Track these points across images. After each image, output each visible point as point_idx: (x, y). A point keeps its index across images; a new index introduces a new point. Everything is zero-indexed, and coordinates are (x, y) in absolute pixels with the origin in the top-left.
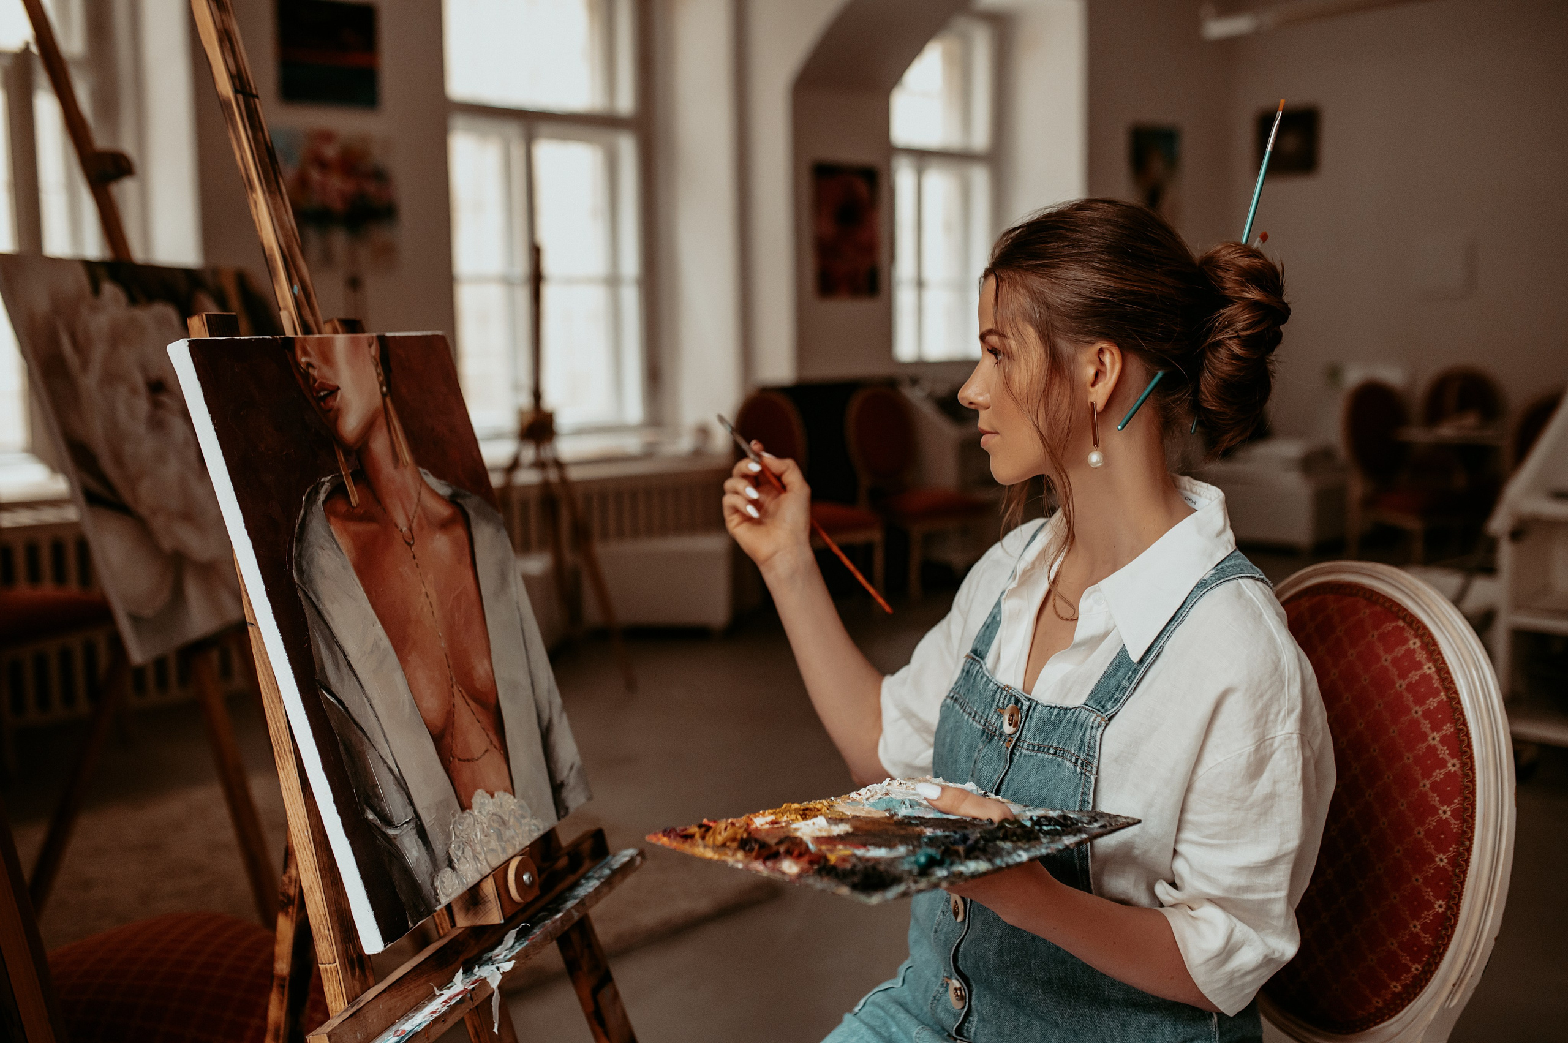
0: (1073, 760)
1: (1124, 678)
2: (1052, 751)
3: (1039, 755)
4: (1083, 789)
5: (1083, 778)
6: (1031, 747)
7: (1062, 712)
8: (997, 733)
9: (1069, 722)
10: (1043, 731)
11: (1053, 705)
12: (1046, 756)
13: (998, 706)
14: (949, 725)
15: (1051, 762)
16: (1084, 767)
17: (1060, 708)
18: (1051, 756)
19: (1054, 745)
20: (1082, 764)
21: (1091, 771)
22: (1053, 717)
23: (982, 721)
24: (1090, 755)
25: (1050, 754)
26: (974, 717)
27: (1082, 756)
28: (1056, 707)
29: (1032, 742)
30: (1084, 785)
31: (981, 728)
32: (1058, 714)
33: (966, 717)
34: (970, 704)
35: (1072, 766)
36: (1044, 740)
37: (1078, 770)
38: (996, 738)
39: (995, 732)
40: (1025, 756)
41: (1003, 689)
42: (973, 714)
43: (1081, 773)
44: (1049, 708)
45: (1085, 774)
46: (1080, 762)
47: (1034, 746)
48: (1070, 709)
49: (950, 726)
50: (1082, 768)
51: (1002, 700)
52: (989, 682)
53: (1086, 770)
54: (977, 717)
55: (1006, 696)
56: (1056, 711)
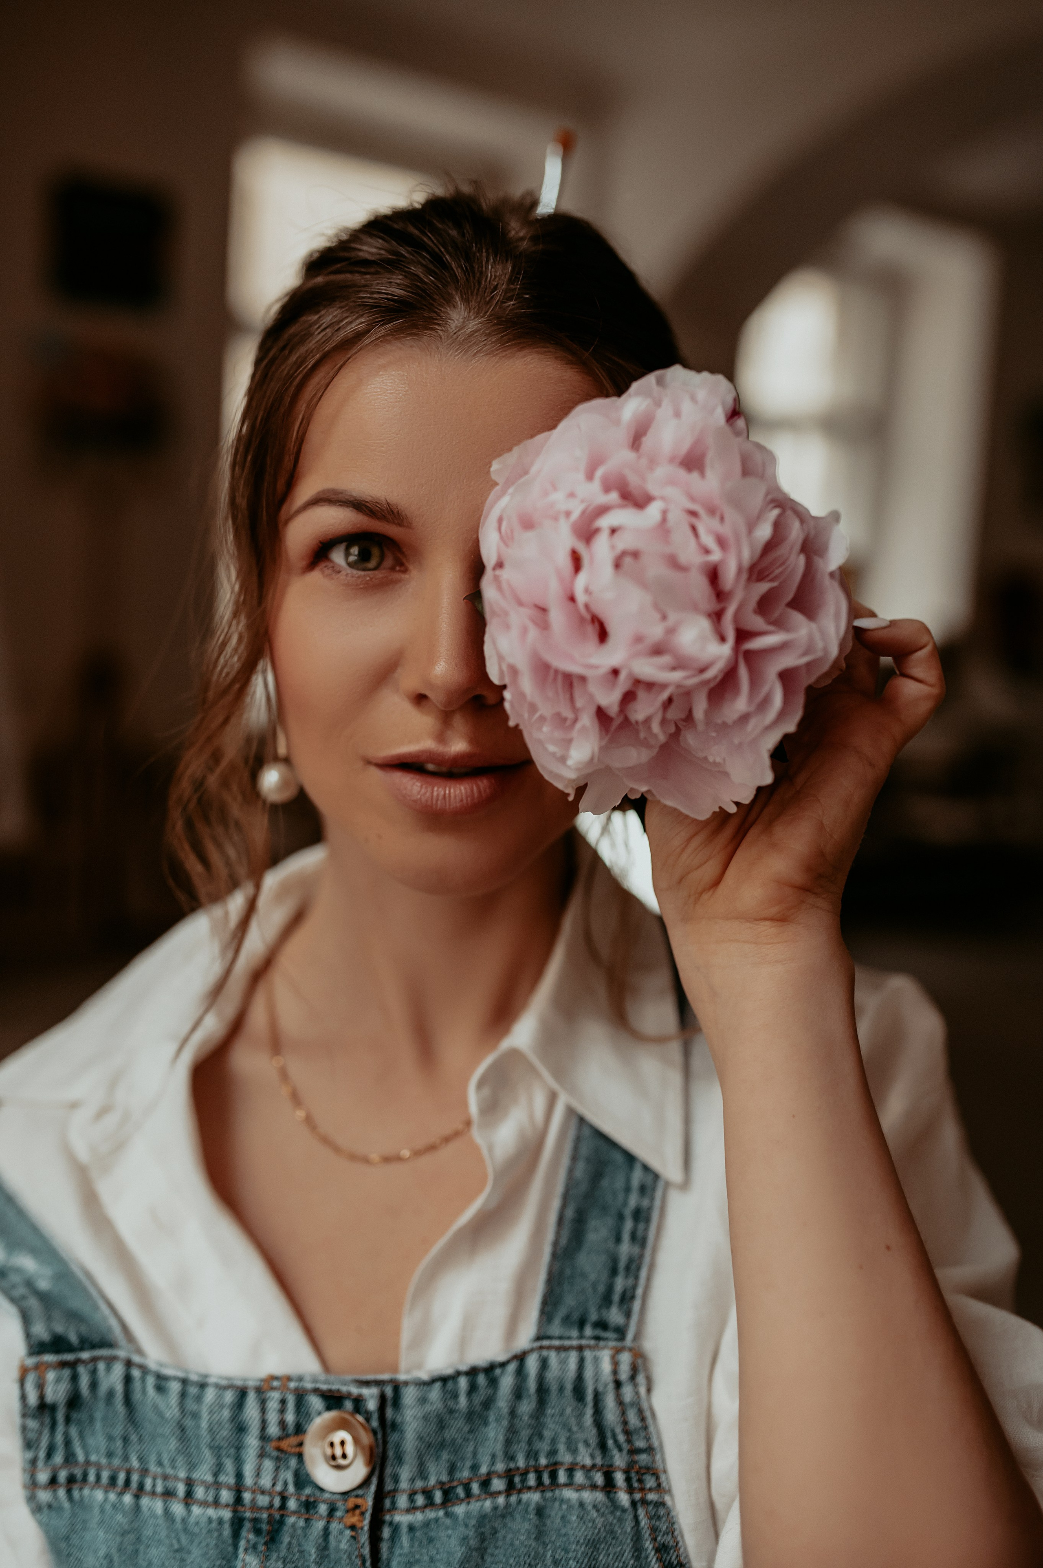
0: (599, 1478)
1: (618, 1239)
2: (498, 1484)
3: (460, 1510)
4: (654, 1539)
5: (641, 1512)
6: (420, 1500)
7: (481, 1379)
8: (292, 1504)
9: (518, 1393)
10: (442, 1445)
11: (449, 1371)
12: (488, 1504)
13: (264, 1437)
14: (96, 1551)
15: (506, 1513)
16: (636, 1485)
17: (473, 1372)
18: (501, 1500)
19: (500, 1467)
20: (628, 1480)
21: (659, 1485)
22: (463, 1401)
23: (226, 1496)
24: (639, 1451)
25: (495, 1494)
26: (189, 1494)
27: (619, 1460)
28: (458, 1373)
29: (419, 1484)
30: (654, 1530)
31: (227, 1514)
32: (473, 1388)
33: (158, 1506)
34: (153, 1468)
35: (600, 1496)
36: (452, 1469)
37: (623, 1498)
38: (291, 1520)
39: (283, 1506)
40: (411, 1528)
41: (261, 1391)
42: (181, 1489)
43: (634, 1504)
44: (438, 1385)
45: (644, 1502)
46: (619, 1478)
47: (428, 1494)
48: (503, 1365)
49: (101, 1553)
50: (630, 1490)
51: (273, 1418)
52: (193, 1390)
53: (642, 1490)
54: (200, 1492)
55: (283, 1402)
56: (463, 1382)
